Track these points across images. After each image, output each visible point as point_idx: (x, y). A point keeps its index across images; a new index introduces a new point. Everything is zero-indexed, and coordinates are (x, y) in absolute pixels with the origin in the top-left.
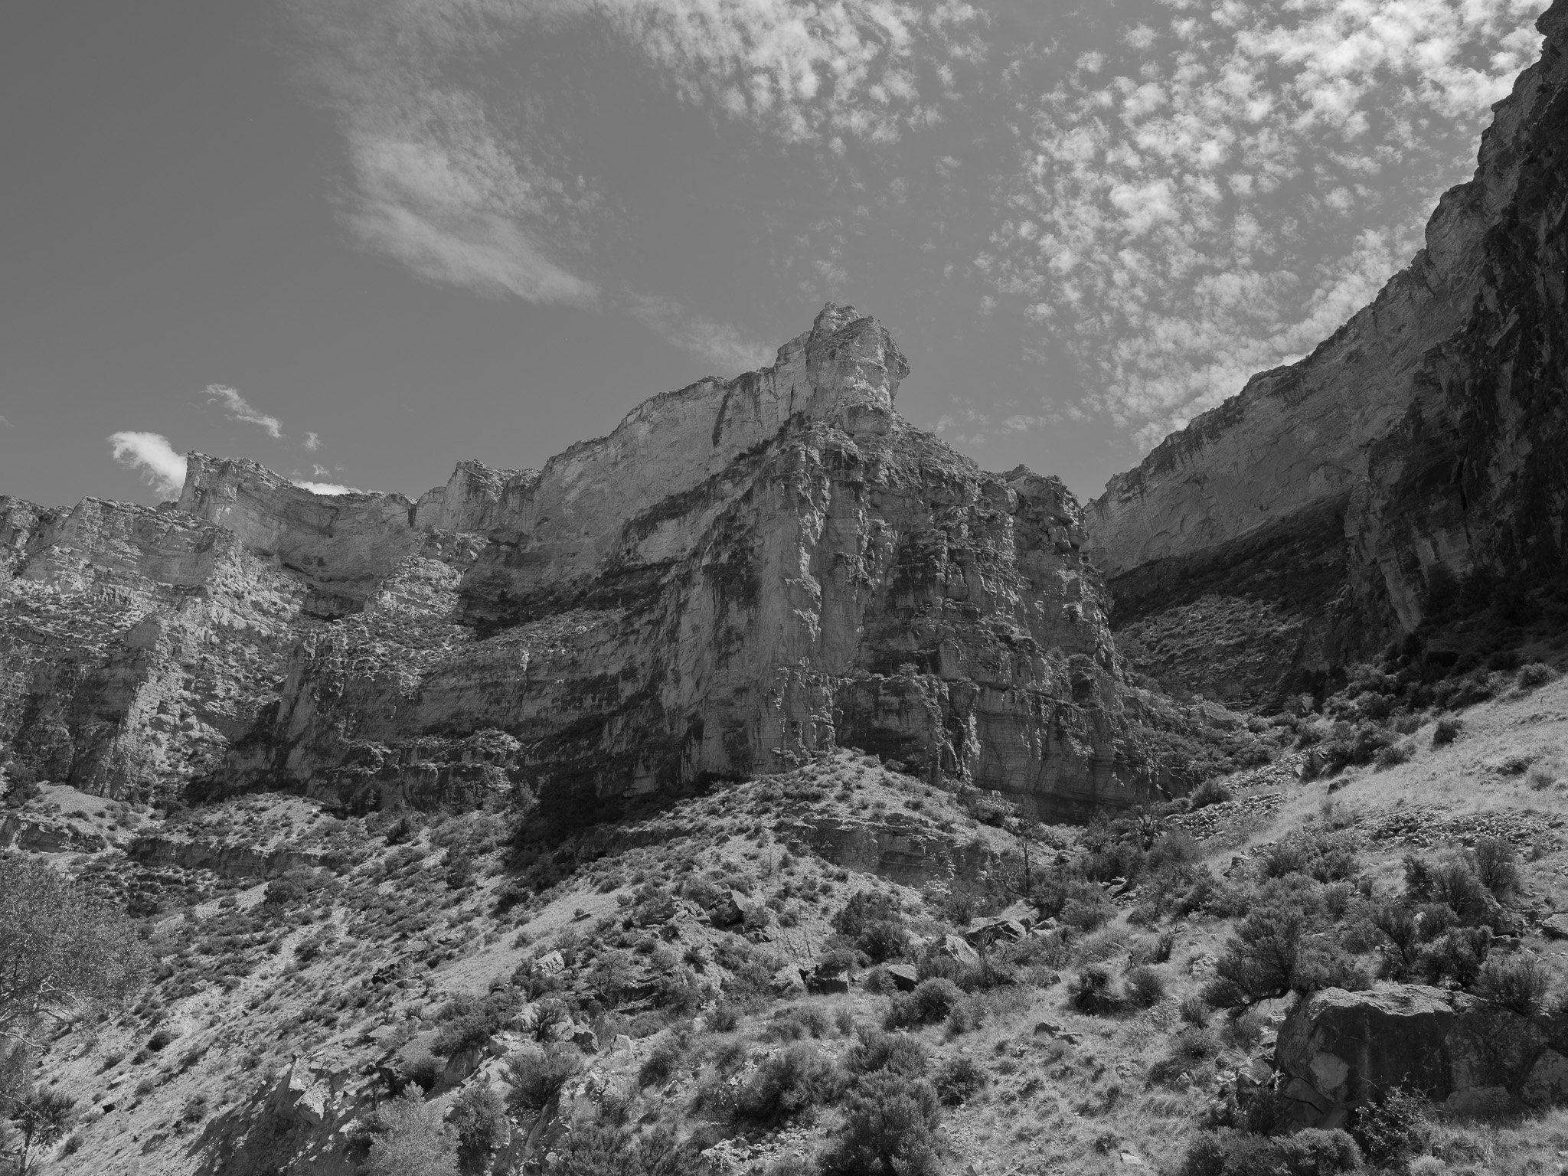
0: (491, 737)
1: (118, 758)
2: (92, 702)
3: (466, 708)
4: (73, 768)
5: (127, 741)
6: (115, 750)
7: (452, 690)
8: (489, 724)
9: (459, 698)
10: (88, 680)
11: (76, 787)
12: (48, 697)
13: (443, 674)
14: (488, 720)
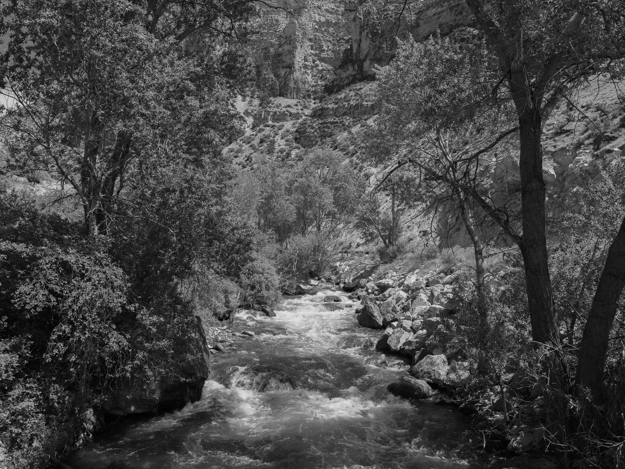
0: (462, 31)
1: (296, 82)
2: (279, 63)
3: (443, 21)
4: (280, 90)
5: (297, 75)
6: (294, 79)
7: (434, 15)
8: (458, 26)
9: (439, 18)
10: (275, 54)
11: (284, 97)
12: (262, 65)
13: (428, 9)
14: (457, 24)
